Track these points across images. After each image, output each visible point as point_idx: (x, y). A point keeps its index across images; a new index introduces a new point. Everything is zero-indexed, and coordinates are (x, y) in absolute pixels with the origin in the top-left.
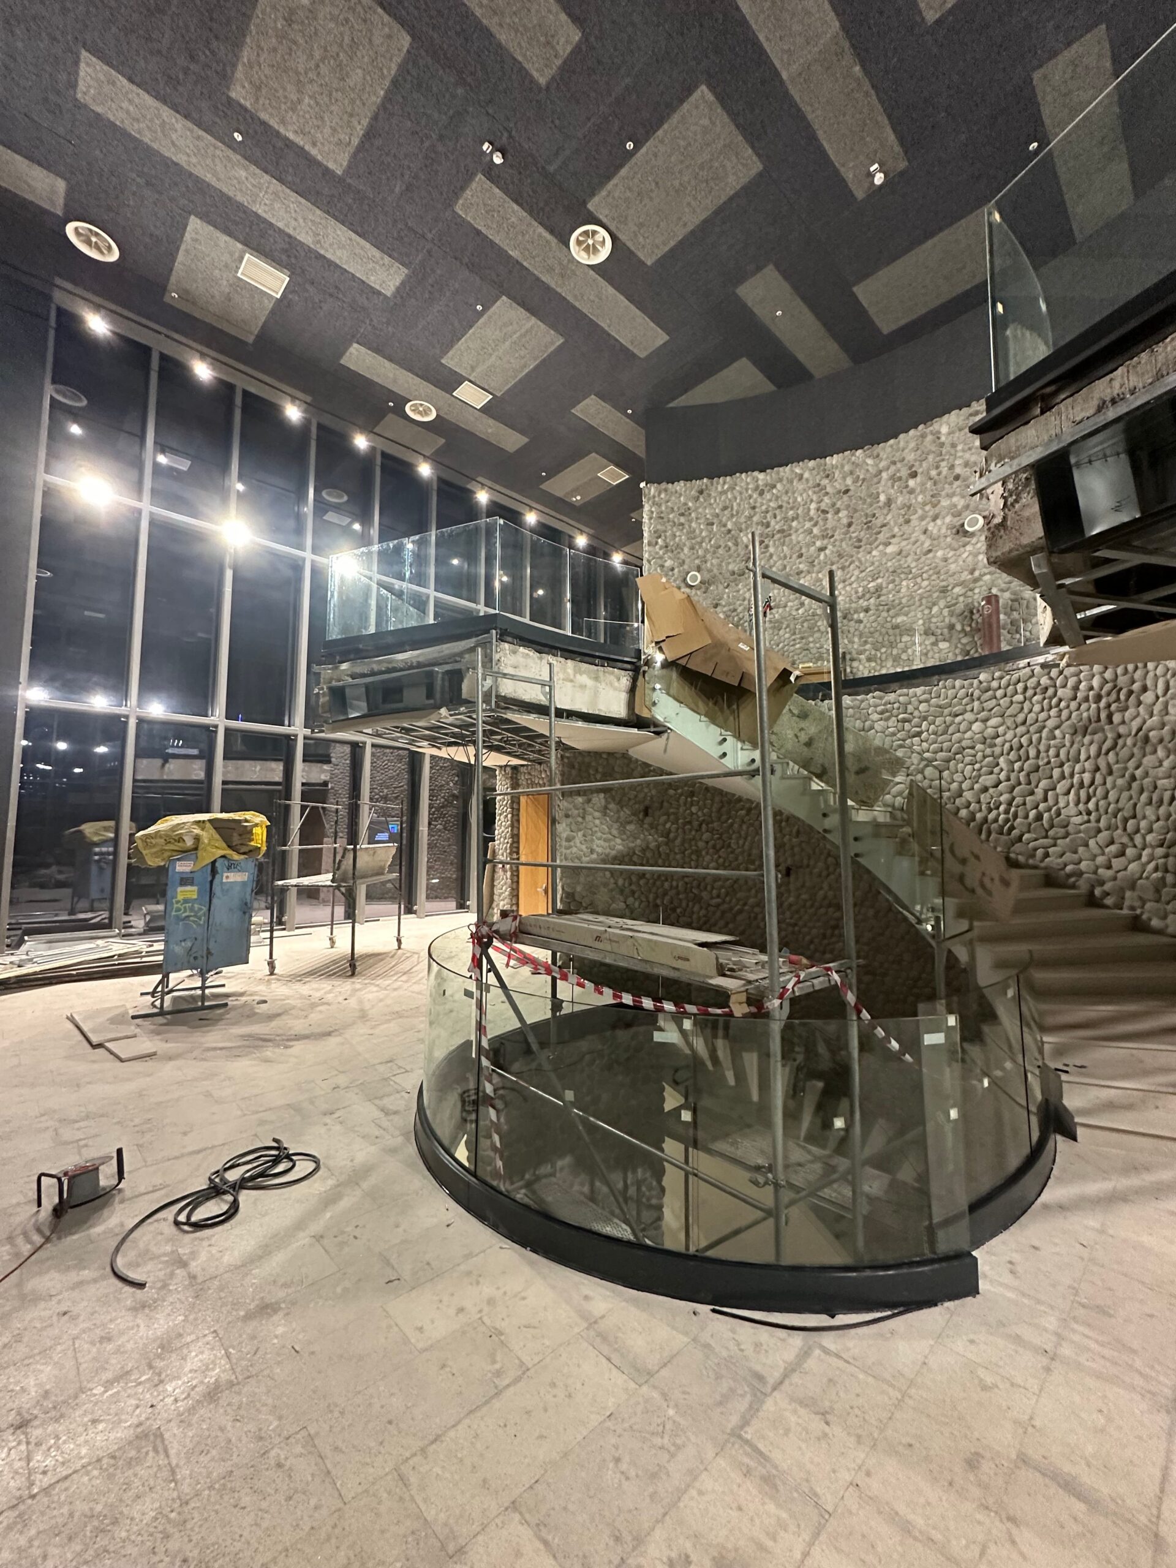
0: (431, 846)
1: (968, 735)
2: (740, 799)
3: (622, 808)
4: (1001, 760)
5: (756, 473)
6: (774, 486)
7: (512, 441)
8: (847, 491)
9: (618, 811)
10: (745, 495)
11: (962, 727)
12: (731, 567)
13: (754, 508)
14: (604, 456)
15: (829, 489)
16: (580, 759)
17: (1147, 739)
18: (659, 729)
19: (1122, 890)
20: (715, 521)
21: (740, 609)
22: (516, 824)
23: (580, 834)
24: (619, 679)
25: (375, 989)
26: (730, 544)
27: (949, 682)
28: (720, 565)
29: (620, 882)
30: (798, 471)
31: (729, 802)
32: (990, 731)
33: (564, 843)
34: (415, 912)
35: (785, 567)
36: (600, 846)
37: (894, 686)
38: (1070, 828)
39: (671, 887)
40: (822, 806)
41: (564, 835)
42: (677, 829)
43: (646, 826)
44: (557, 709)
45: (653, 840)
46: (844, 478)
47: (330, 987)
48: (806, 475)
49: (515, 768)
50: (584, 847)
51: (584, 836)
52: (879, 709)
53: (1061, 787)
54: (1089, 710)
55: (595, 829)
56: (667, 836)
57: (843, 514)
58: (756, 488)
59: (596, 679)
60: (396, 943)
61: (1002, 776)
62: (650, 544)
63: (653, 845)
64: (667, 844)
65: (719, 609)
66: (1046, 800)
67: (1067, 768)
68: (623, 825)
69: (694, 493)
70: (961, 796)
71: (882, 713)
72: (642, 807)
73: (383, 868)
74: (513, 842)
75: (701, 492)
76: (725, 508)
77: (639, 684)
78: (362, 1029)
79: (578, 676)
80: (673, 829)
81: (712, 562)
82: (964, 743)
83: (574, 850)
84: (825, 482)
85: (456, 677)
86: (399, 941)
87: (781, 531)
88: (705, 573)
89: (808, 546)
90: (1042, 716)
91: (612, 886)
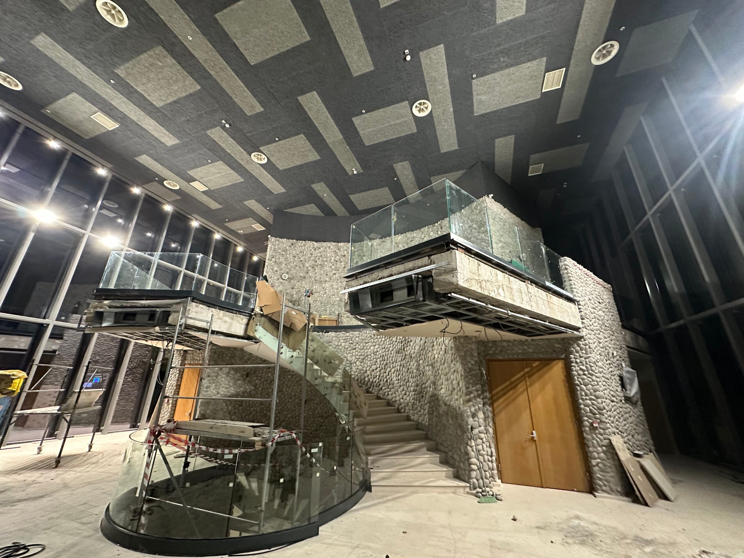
0: (122, 390)
1: (370, 350)
2: (289, 371)
3: (236, 373)
4: (378, 360)
5: (314, 242)
6: (320, 248)
7: (214, 205)
8: (344, 256)
9: (234, 375)
10: (309, 249)
11: (368, 348)
12: (301, 274)
13: (312, 254)
14: (255, 220)
15: (339, 254)
16: (220, 350)
17: (411, 357)
18: (256, 341)
19: (405, 406)
20: (297, 256)
21: (302, 291)
22: (180, 380)
23: (214, 385)
24: (242, 320)
25: (73, 473)
26: (301, 266)
27: (365, 331)
28: (296, 273)
29: (230, 408)
30: (329, 245)
31: (285, 372)
32: (375, 350)
33: (205, 389)
34: (101, 431)
35: (321, 278)
36: (223, 391)
37: (349, 330)
38: (394, 385)
39: (254, 410)
40: (316, 375)
41: (205, 385)
42: (260, 383)
43: (246, 382)
44: (212, 331)
45: (249, 388)
46: (344, 251)
47: (40, 475)
48: (331, 247)
49: (185, 351)
50: (214, 391)
51: (216, 386)
52: (344, 338)
53: (393, 370)
54: (400, 346)
55: (222, 383)
56: (255, 387)
57: (342, 263)
58: (313, 248)
59: (232, 319)
60: (88, 448)
61: (378, 366)
62: (269, 259)
63: (248, 390)
64: (254, 390)
65: (294, 290)
66: (389, 375)
67: (394, 365)
68: (236, 380)
69: (289, 244)
70: (366, 372)
71: (344, 340)
72: (246, 373)
73: (91, 403)
74: (177, 389)
75: (292, 244)
76: (301, 252)
77: (250, 322)
78: (66, 492)
79: (224, 317)
80: (259, 383)
81: (293, 271)
82: (369, 353)
83: (209, 392)
84: (337, 251)
85: (167, 314)
86: (90, 447)
87: (321, 265)
88: (290, 275)
89: (330, 272)
90: (389, 346)
91: (225, 410)
